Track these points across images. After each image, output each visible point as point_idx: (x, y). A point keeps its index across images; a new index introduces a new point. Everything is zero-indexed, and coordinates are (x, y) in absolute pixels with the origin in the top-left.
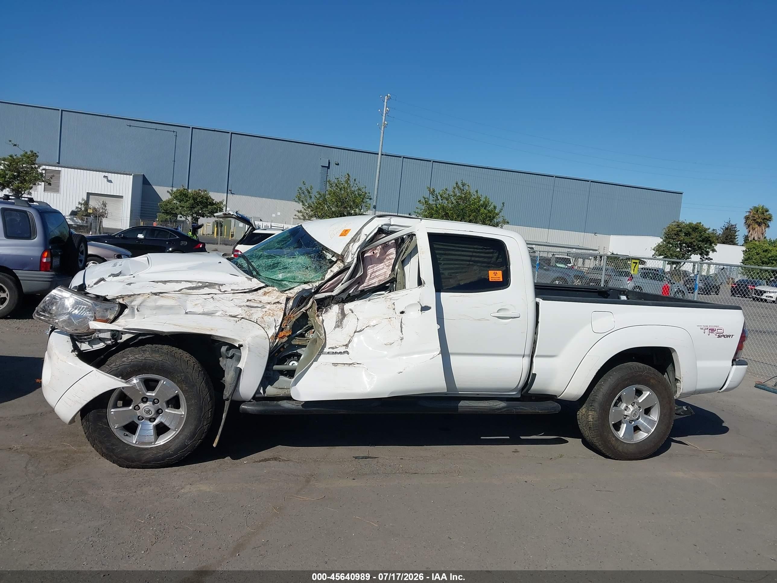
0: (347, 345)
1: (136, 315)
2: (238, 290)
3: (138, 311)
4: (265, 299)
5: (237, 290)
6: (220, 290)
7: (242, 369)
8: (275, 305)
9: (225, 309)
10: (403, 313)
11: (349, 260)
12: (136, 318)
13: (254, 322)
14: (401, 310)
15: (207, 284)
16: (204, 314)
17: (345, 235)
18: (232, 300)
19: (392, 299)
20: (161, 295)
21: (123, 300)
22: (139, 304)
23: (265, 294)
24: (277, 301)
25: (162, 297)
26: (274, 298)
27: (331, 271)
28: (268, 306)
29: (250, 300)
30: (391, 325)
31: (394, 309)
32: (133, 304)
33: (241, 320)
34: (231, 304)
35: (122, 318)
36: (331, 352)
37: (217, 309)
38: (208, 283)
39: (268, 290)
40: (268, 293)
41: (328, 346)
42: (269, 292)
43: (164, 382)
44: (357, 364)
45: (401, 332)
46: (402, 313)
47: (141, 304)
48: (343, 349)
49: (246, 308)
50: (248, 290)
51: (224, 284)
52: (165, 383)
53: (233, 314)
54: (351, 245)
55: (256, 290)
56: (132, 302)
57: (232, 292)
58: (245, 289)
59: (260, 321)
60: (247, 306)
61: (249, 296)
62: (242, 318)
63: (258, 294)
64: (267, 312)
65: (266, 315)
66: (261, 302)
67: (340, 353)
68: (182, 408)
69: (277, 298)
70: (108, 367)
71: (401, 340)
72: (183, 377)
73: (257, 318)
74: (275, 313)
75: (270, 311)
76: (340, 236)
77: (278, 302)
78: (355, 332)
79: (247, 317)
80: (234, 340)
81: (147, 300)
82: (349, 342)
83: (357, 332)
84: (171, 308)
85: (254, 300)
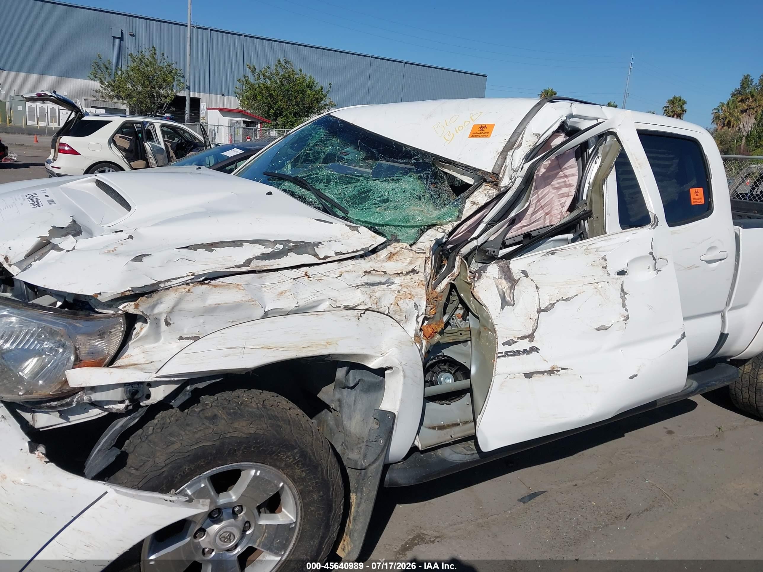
0: (531, 337)
1: (162, 334)
2: (346, 253)
3: (168, 324)
4: (392, 267)
5: (344, 254)
6: (316, 255)
7: (396, 414)
8: (408, 276)
9: (333, 294)
10: (625, 274)
11: (505, 182)
12: (162, 339)
13: (384, 314)
14: (620, 269)
15: (292, 244)
16: (298, 311)
17: (485, 136)
18: (340, 276)
19: (600, 250)
20: (213, 282)
21: (137, 306)
22: (169, 310)
23: (390, 257)
24: (410, 268)
25: (215, 286)
26: (406, 264)
27: (474, 203)
28: (397, 280)
29: (370, 272)
30: (601, 295)
31: (605, 267)
32: (156, 311)
33: (364, 313)
34: (341, 283)
35: (133, 345)
36: (511, 351)
37: (318, 299)
38: (293, 242)
39: (395, 248)
40: (394, 255)
41: (500, 341)
42: (396, 254)
43: (256, 473)
44: (562, 369)
45: (624, 305)
46: (622, 273)
47: (173, 308)
48: (525, 345)
49: (367, 289)
50: (362, 252)
51: (320, 243)
52: (258, 474)
53: (350, 304)
54: (510, 153)
55: (374, 251)
56: (154, 306)
57: (338, 258)
58: (357, 251)
59: (394, 311)
60: (367, 284)
61: (365, 264)
62: (367, 310)
63: (378, 259)
64: (401, 292)
65: (401, 298)
66: (385, 273)
67: (525, 351)
68: (284, 508)
69: (411, 263)
70: (138, 473)
71: (626, 320)
72: (298, 455)
73: (389, 306)
74: (414, 292)
75: (405, 289)
76: (472, 136)
77: (413, 271)
78: (539, 311)
79: (374, 307)
80: (366, 357)
81: (187, 298)
82: (534, 331)
83: (544, 310)
84: (236, 307)
85: (374, 270)
